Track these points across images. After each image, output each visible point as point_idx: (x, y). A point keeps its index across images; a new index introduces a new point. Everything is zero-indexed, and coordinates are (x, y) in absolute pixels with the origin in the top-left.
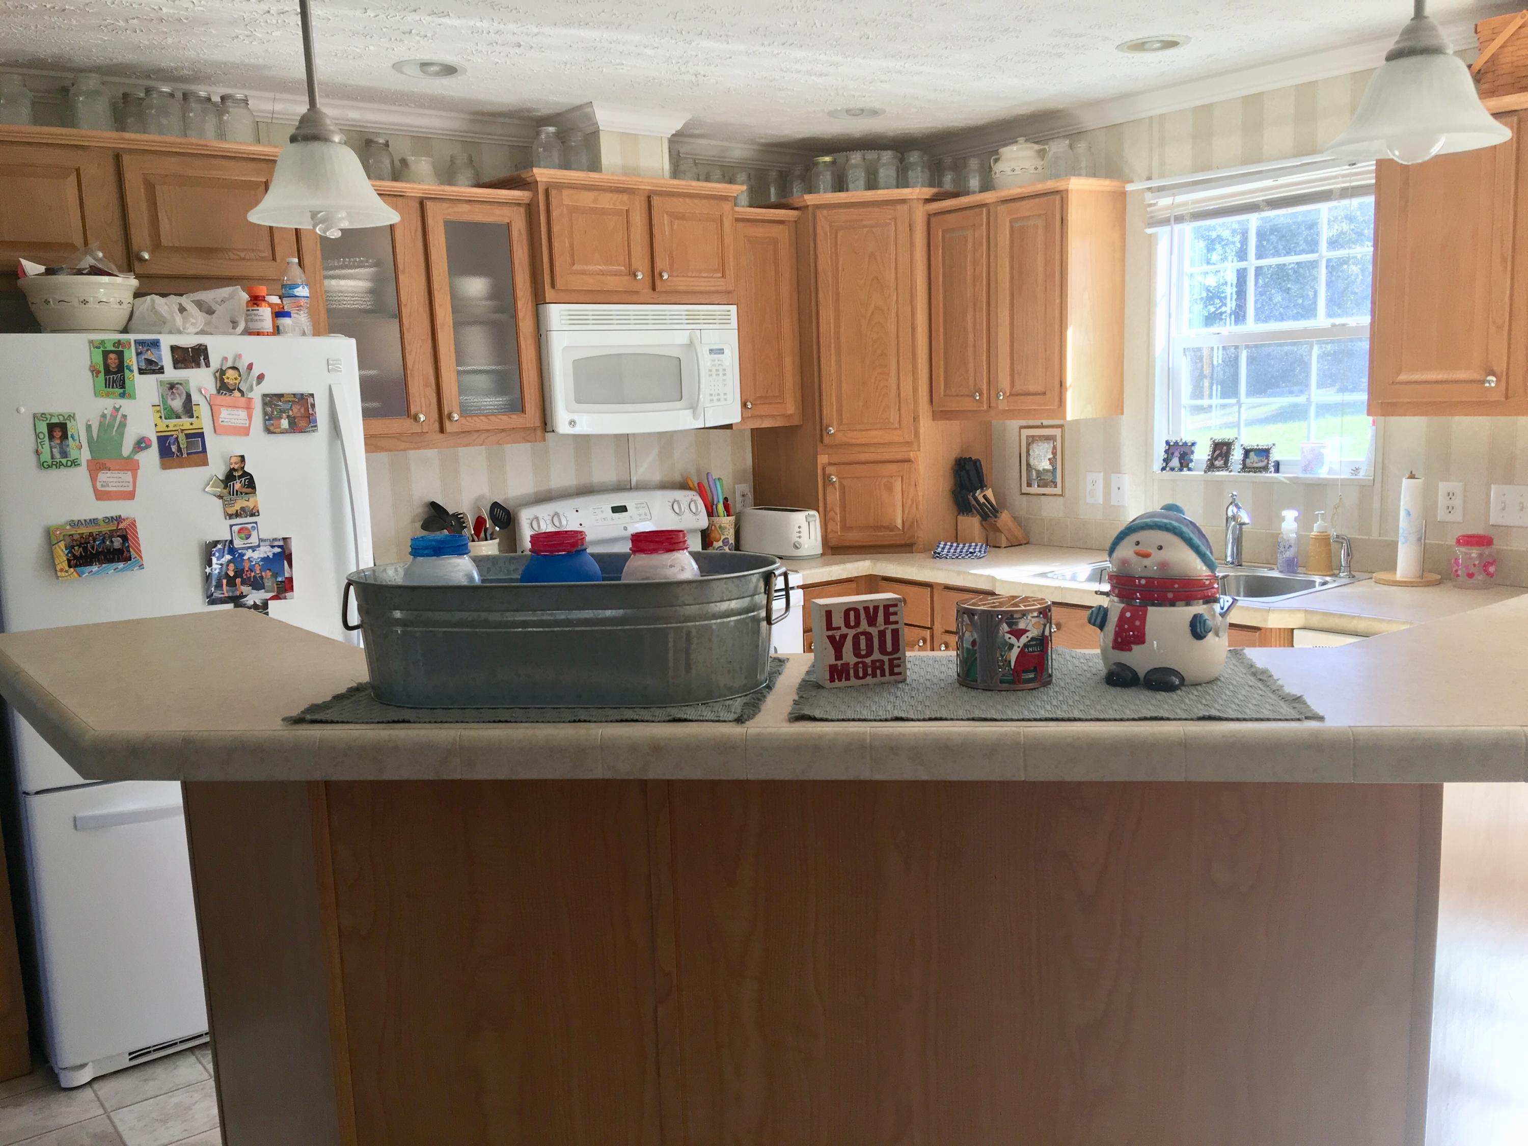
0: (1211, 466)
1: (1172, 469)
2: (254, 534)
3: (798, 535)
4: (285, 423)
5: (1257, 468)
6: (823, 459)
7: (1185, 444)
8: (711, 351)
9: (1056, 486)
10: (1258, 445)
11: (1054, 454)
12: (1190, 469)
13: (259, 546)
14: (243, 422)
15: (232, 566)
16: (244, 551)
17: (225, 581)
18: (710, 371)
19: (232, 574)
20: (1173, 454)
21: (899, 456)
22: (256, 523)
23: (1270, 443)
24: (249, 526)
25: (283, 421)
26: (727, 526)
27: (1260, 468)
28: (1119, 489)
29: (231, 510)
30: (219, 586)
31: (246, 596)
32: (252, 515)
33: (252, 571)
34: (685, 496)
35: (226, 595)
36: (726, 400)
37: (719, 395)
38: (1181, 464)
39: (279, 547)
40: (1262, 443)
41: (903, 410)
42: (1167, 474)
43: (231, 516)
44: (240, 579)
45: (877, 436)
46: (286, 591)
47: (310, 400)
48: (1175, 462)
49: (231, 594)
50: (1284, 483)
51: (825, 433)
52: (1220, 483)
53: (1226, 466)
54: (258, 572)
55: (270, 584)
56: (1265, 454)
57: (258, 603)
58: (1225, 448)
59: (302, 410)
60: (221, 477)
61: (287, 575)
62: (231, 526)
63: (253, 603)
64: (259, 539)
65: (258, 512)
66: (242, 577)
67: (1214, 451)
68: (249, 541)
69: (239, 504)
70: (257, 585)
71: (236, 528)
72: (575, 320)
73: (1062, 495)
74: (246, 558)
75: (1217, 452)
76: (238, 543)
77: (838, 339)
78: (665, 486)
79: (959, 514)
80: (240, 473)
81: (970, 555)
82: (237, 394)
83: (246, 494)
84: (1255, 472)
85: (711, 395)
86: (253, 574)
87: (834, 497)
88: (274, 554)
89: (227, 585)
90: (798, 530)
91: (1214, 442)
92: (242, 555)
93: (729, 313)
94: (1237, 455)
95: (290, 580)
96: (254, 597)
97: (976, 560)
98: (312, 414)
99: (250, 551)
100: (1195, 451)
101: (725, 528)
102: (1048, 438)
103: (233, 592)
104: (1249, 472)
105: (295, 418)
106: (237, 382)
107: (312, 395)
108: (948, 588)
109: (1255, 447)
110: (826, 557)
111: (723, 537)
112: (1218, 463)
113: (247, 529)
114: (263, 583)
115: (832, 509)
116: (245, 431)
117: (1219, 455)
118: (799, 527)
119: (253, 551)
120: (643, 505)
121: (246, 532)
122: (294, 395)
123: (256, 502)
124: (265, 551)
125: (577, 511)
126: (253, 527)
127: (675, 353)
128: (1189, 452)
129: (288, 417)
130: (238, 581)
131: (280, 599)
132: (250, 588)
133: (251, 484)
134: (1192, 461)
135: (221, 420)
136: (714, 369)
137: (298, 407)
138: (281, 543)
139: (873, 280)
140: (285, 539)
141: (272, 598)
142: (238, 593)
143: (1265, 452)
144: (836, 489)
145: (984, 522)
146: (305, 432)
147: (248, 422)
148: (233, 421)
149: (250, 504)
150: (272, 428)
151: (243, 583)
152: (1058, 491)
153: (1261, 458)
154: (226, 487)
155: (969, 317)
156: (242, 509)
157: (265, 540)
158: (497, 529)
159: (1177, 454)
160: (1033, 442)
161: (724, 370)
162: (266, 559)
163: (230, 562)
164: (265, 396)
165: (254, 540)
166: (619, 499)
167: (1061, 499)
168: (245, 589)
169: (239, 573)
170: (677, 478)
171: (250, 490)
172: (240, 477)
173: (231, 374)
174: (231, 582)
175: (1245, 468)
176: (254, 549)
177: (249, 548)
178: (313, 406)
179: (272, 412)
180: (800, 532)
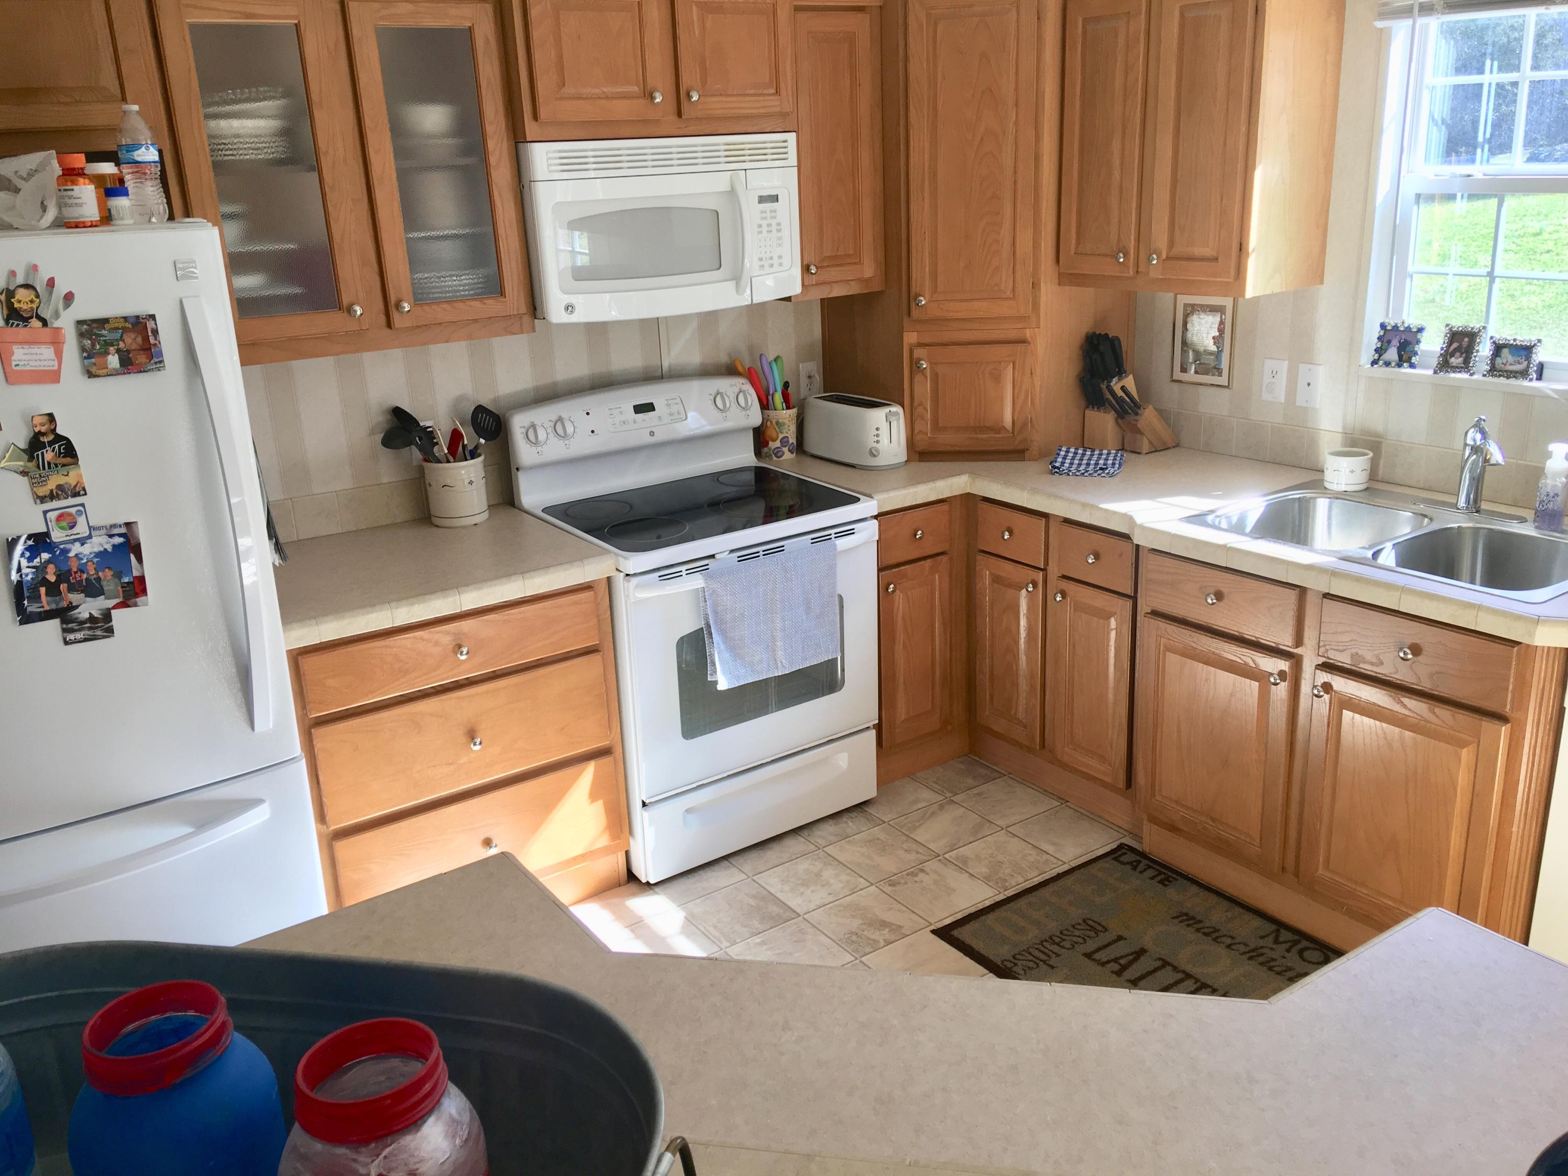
0: (1444, 365)
1: (1387, 364)
2: (81, 521)
3: (876, 439)
4: (113, 361)
5: (1511, 372)
6: (910, 338)
7: (1408, 329)
8: (762, 199)
9: (1220, 375)
10: (1515, 340)
11: (1221, 331)
12: (1412, 366)
13: (90, 537)
14: (51, 363)
15: (51, 568)
16: (68, 546)
17: (43, 590)
18: (760, 226)
19: (52, 578)
20: (1389, 342)
21: (1012, 335)
22: (83, 505)
23: (1534, 338)
24: (73, 510)
25: (110, 358)
26: (786, 421)
27: (1516, 372)
28: (1309, 384)
29: (43, 491)
30: (36, 598)
31: (77, 607)
32: (76, 494)
33: (82, 572)
34: (731, 386)
35: (47, 608)
36: (781, 265)
37: (771, 258)
38: (1400, 357)
39: (120, 535)
40: (1524, 336)
41: (1018, 274)
42: (1379, 370)
43: (42, 499)
44: (66, 585)
45: (982, 308)
46: (137, 595)
47: (150, 325)
48: (1392, 354)
49: (54, 606)
50: (1548, 397)
51: (913, 305)
52: (1456, 389)
53: (1466, 366)
54: (92, 572)
55: (112, 587)
56: (1524, 353)
57: (96, 614)
58: (1466, 339)
59: (139, 340)
60: (23, 444)
61: (136, 573)
62: (45, 513)
63: (88, 616)
64: (90, 528)
65: (84, 489)
66: (68, 581)
67: (1450, 343)
68: (75, 531)
69: (53, 482)
70: (93, 589)
71: (52, 516)
72: (570, 165)
73: (1228, 387)
74: (72, 554)
75: (1455, 345)
76: (57, 536)
77: (934, 175)
78: (707, 372)
79: (1087, 407)
80: (51, 437)
81: (1100, 472)
82: (35, 323)
83: (64, 465)
84: (1508, 378)
85: (761, 259)
86: (85, 576)
87: (923, 389)
88: (114, 546)
89: (47, 594)
90: (876, 432)
91: (1451, 330)
92: (65, 552)
93: (784, 144)
94: (1484, 350)
95: (141, 580)
96: (88, 607)
97: (1108, 479)
98: (155, 345)
99: (77, 544)
100: (1423, 340)
101: (784, 424)
102: (1213, 309)
103: (57, 604)
104: (1500, 376)
105: (128, 351)
106: (35, 306)
107: (153, 317)
108: (1067, 521)
109: (1512, 342)
110: (913, 464)
111: (781, 436)
112: (1455, 361)
113: (70, 515)
114: (102, 587)
115: (921, 404)
116: (54, 377)
117: (1455, 350)
118: (877, 429)
119: (82, 544)
120: (675, 401)
121: (69, 519)
122: (125, 319)
123: (80, 476)
124: (100, 543)
125: (588, 414)
126: (78, 511)
127: (711, 204)
128: (1414, 342)
129: (118, 351)
130: (63, 587)
131: (128, 606)
132: (83, 595)
133: (69, 451)
134: (1416, 354)
135: (14, 363)
136: (764, 223)
137: (133, 335)
138: (123, 530)
139: (983, 92)
140: (128, 525)
141: (116, 607)
142: (64, 604)
143: (1526, 350)
144: (926, 378)
145: (1120, 421)
146: (145, 371)
147: (56, 363)
148: (32, 363)
149: (71, 480)
150: (94, 370)
151: (71, 589)
152: (1223, 380)
153: (1517, 359)
154: (31, 458)
155: (1116, 146)
156: (60, 487)
157: (99, 528)
158: (482, 441)
159: (1395, 342)
160: (1192, 313)
161: (779, 224)
162: (103, 554)
163: (49, 562)
164: (80, 323)
165: (81, 529)
166: (642, 395)
167: (1227, 390)
168: (75, 598)
169: (63, 576)
170: (723, 358)
171: (68, 460)
172: (51, 443)
173: (22, 294)
174: (53, 590)
175: (1494, 370)
176: (83, 541)
177: (75, 540)
178: (155, 332)
179: (93, 345)
180: (877, 435)
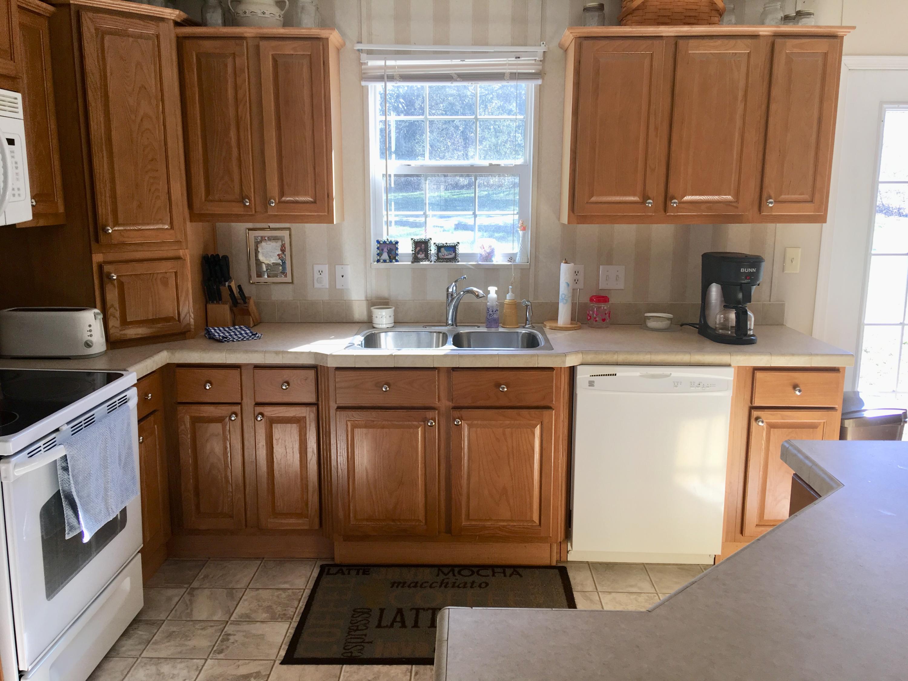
0: (416, 259)
1: (385, 261)
3: (89, 333)
5: (448, 259)
6: (97, 258)
7: (391, 242)
9: (286, 276)
10: (446, 243)
11: (283, 250)
12: (397, 261)
20: (382, 250)
21: (171, 254)
23: (455, 242)
27: (450, 259)
28: (343, 276)
36: (19, 195)
38: (390, 257)
40: (450, 241)
41: (174, 212)
42: (382, 265)
48: (385, 256)
50: (470, 268)
51: (101, 233)
52: (425, 269)
53: (427, 257)
56: (452, 249)
58: (423, 245)
67: (416, 248)
73: (292, 283)
75: (418, 248)
77: (109, 139)
79: (207, 303)
84: (447, 262)
87: (112, 296)
90: (89, 329)
91: (414, 241)
93: (15, 100)
94: (433, 250)
100: (399, 247)
102: (275, 239)
104: (442, 262)
109: (445, 245)
112: (421, 256)
115: (112, 306)
117: (419, 251)
118: (90, 326)
128: (394, 249)
134: (397, 255)
139: (140, 88)
143: (453, 248)
144: (114, 286)
145: (234, 308)
152: (289, 279)
153: (449, 252)
159: (385, 250)
160: (261, 242)
167: (291, 286)
175: (439, 259)
180: (90, 331)
